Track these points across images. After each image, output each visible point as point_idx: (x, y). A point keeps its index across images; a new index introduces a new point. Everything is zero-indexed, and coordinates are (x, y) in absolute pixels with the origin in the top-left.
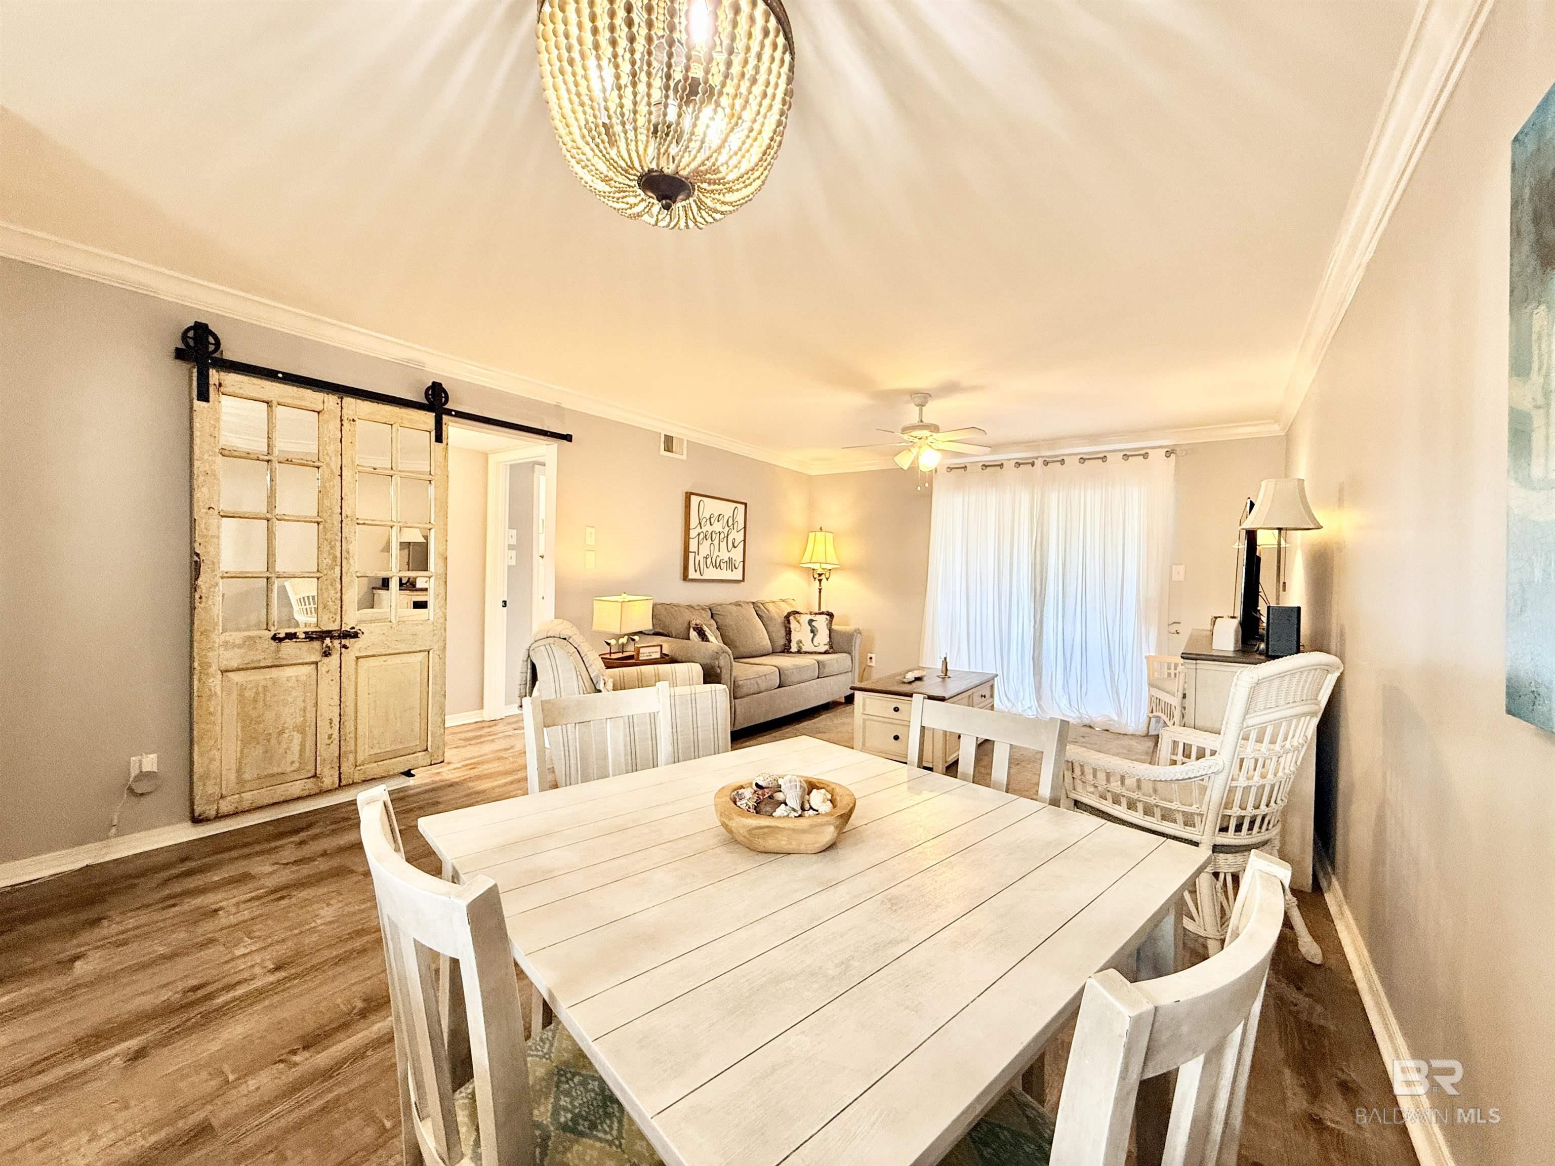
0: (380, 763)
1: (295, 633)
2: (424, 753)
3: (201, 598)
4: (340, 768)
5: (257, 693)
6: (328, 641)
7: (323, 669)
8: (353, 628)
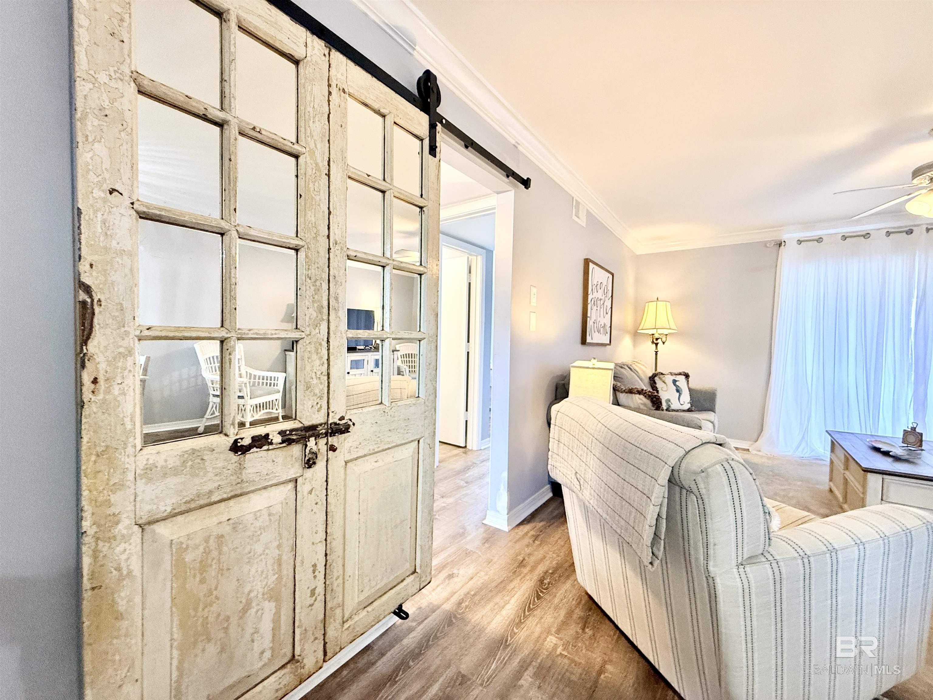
0: (369, 609)
1: (267, 435)
2: (412, 577)
3: (95, 381)
4: (324, 635)
5: (207, 552)
6: (312, 443)
7: (304, 489)
8: (342, 418)
